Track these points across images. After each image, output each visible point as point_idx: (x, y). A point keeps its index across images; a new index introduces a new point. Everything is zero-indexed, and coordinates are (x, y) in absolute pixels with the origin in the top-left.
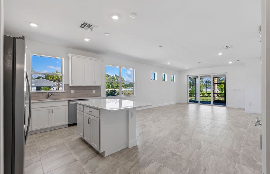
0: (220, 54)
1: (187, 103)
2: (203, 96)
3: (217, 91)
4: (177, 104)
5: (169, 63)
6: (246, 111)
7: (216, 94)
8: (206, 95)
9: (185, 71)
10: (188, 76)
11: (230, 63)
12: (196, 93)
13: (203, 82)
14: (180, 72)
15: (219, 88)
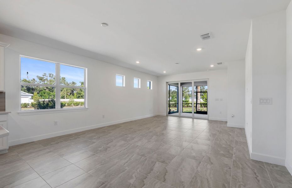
0: (199, 50)
1: (166, 115)
2: (187, 107)
3: (201, 101)
4: (154, 117)
5: (138, 62)
6: (229, 125)
7: (199, 104)
8: (191, 106)
9: (163, 76)
10: (167, 82)
11: (212, 66)
12: (178, 103)
13: (189, 92)
14: (158, 77)
15: (203, 98)
